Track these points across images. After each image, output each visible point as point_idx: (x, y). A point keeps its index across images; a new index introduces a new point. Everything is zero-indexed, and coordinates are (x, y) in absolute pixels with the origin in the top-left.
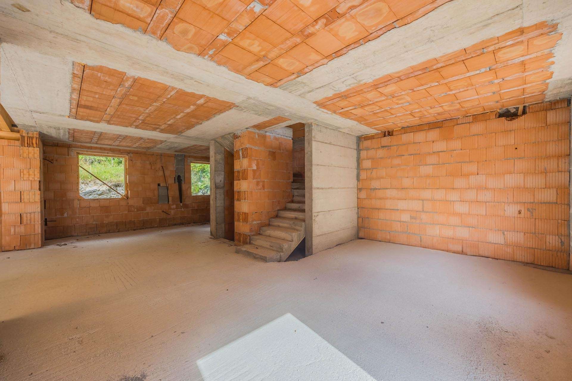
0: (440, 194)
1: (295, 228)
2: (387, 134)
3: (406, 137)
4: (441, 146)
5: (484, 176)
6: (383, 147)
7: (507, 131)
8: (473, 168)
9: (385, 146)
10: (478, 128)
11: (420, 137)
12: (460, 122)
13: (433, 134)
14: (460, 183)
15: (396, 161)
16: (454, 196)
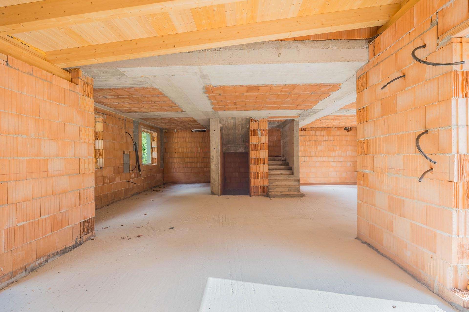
0: (326, 159)
1: (289, 179)
2: (303, 130)
3: (312, 132)
4: (326, 138)
5: (341, 152)
6: (302, 135)
7: (347, 135)
8: (336, 148)
9: (303, 135)
10: (338, 133)
11: (318, 133)
12: (333, 129)
13: (324, 133)
14: (333, 154)
15: (308, 143)
16: (331, 159)
